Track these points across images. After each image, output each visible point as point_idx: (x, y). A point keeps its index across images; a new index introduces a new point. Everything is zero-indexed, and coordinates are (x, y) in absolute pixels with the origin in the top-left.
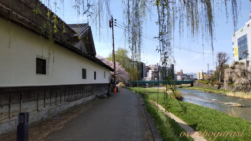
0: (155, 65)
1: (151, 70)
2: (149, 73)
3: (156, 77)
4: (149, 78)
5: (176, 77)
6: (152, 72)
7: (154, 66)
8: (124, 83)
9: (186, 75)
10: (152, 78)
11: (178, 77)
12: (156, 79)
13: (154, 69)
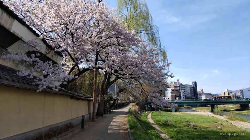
0: (175, 83)
1: (171, 88)
2: (168, 91)
3: (177, 97)
4: (169, 98)
5: (200, 96)
6: (172, 90)
7: (173, 83)
8: (137, 104)
9: (211, 94)
10: (172, 98)
11: (202, 96)
12: (177, 98)
13: (175, 87)
